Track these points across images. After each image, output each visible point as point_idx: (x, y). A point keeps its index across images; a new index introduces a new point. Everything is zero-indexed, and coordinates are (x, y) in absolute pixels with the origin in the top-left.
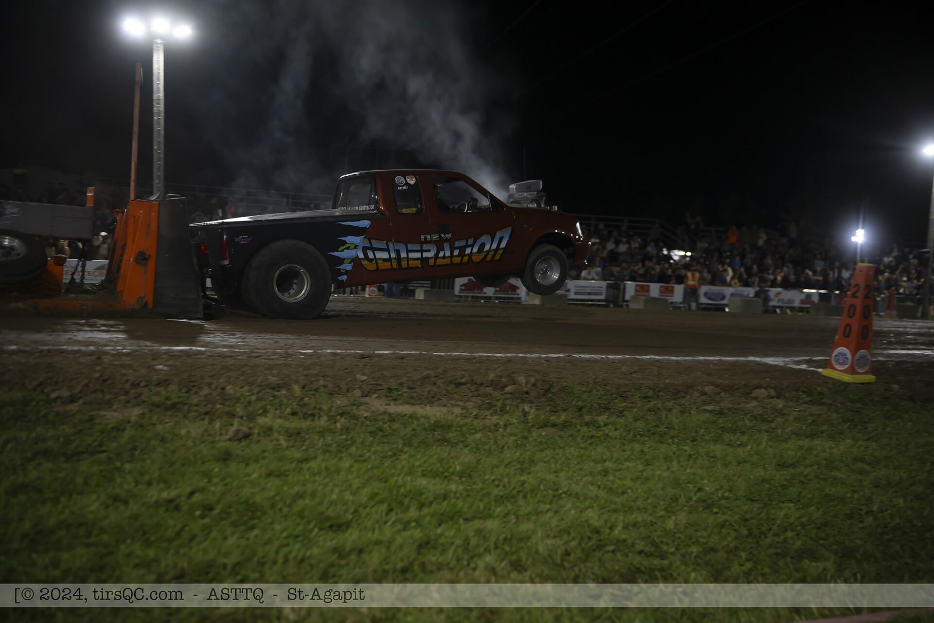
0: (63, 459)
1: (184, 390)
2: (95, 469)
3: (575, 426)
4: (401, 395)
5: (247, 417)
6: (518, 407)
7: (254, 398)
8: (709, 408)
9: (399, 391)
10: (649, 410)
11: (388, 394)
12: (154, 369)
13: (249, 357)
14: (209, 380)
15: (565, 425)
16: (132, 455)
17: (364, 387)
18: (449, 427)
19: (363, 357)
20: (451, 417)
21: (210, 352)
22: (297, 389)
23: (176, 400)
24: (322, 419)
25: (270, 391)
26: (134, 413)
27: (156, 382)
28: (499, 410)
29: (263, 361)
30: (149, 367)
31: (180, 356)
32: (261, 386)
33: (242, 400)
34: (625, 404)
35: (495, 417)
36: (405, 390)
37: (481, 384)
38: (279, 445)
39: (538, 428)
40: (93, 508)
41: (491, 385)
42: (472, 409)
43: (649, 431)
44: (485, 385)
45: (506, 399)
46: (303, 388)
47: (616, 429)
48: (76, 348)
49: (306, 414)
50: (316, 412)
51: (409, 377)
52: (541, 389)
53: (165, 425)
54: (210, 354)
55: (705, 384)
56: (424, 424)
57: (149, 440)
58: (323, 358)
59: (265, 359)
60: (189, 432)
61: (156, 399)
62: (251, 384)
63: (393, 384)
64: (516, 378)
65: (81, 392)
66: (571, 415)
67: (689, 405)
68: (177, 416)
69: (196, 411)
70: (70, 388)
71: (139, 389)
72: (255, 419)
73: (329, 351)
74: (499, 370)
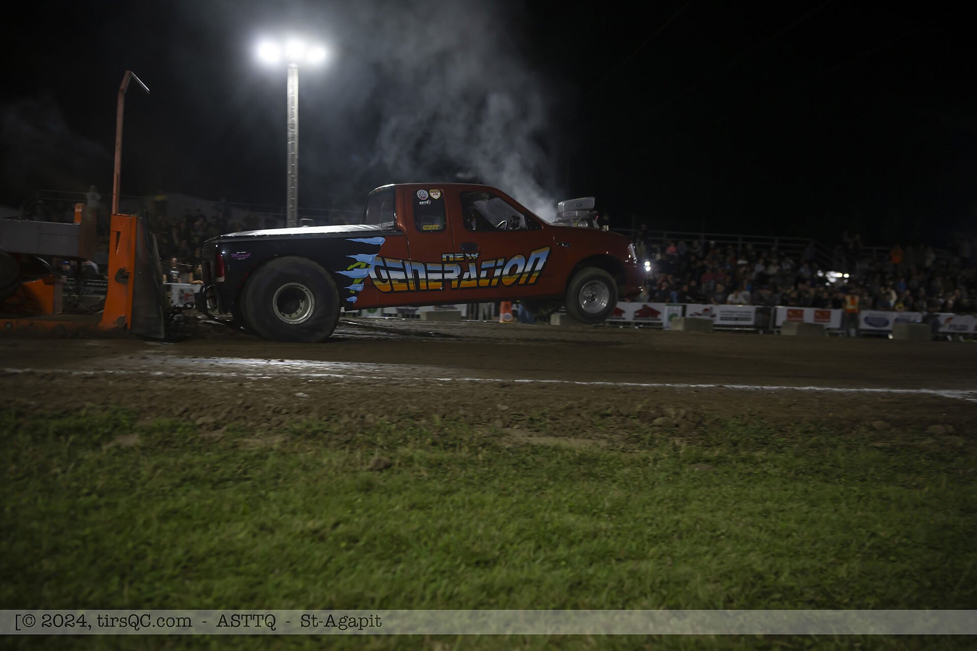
0: (209, 486)
1: (324, 418)
2: (241, 497)
3: (731, 462)
4: (544, 426)
5: (387, 446)
6: (667, 440)
7: (394, 427)
8: (878, 444)
9: (541, 422)
10: (811, 446)
11: (530, 425)
12: (294, 396)
13: (387, 385)
14: (349, 408)
15: (720, 461)
16: (276, 484)
17: (505, 417)
18: (595, 461)
19: (503, 386)
20: (596, 451)
21: (348, 379)
22: (437, 418)
23: (317, 428)
24: (463, 449)
25: (410, 420)
26: (278, 440)
27: (296, 410)
28: (647, 443)
29: (402, 389)
30: (290, 394)
31: (320, 383)
32: (401, 415)
33: (382, 429)
34: (784, 439)
35: (644, 451)
36: (548, 421)
37: (628, 416)
38: (420, 476)
39: (690, 464)
40: (241, 536)
41: (639, 417)
42: (618, 442)
43: (812, 469)
44: (631, 417)
45: (654, 432)
46: (443, 417)
47: (775, 467)
48: (218, 375)
49: (446, 444)
50: (458, 442)
51: (551, 407)
52: (693, 422)
53: (307, 453)
54: (348, 382)
55: (873, 418)
56: (568, 457)
57: (292, 468)
58: (461, 386)
59: (403, 387)
60: (330, 461)
61: (297, 427)
62: (390, 413)
63: (536, 414)
64: (666, 410)
65: (224, 419)
66: (725, 451)
67: (856, 441)
68: (318, 444)
69: (337, 440)
70: (215, 414)
71: (281, 417)
72: (396, 449)
73: (467, 379)
74: (646, 401)
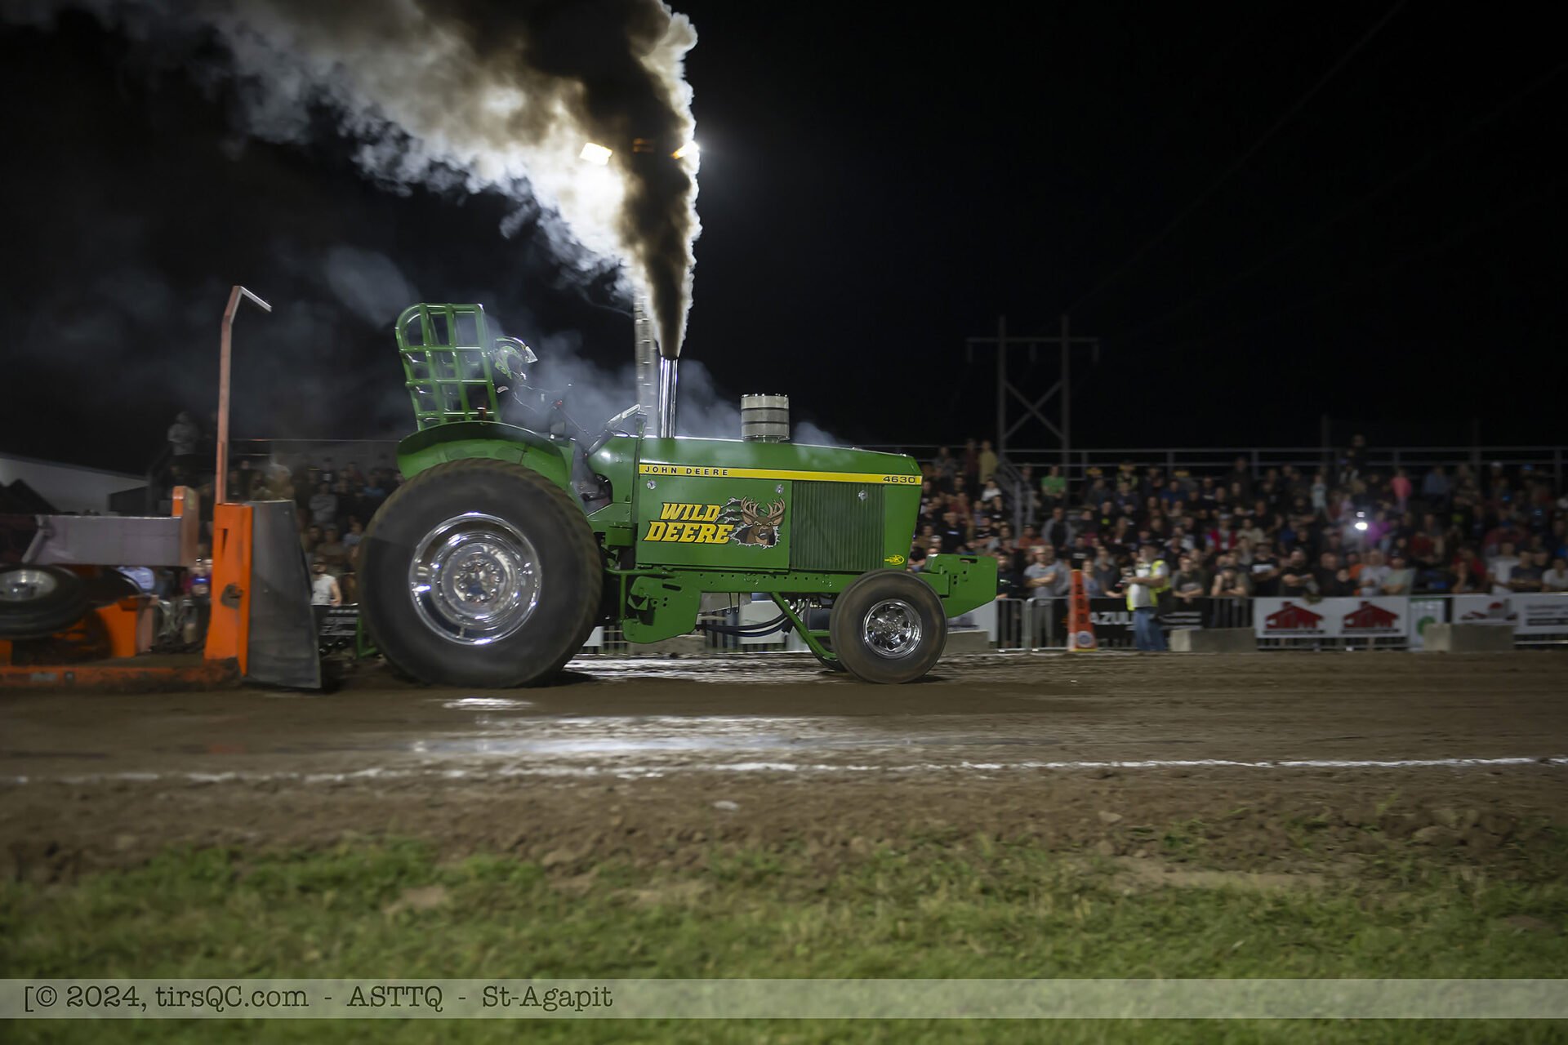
1: (774, 847)
4: (1195, 851)
5: (898, 897)
6: (1446, 873)
7: (905, 859)
9: (1187, 843)
11: (1167, 850)
12: (713, 809)
13: (881, 780)
14: (816, 827)
15: (1558, 909)
16: (704, 970)
17: (1117, 836)
18: (1304, 915)
19: (1105, 775)
20: (1304, 896)
21: (805, 772)
22: (985, 840)
23: (762, 867)
24: (1041, 900)
25: (934, 848)
26: (693, 889)
27: (720, 834)
28: (1405, 879)
29: (911, 787)
30: (703, 804)
31: (754, 783)
32: (915, 837)
33: (884, 864)
35: (1403, 896)
36: (1201, 840)
37: (1359, 826)
38: (969, 953)
39: (1498, 917)
41: (1383, 828)
42: (1346, 877)
44: (1368, 828)
45: (1418, 856)
46: (998, 838)
48: (564, 771)
49: (1009, 891)
50: (1031, 885)
51: (1206, 813)
52: (1495, 834)
53: (749, 914)
54: (807, 777)
56: (1251, 910)
57: (728, 943)
58: (1023, 780)
59: (912, 783)
60: (795, 926)
61: (727, 865)
62: (895, 834)
63: (1177, 829)
64: (1435, 811)
65: (591, 853)
68: (767, 897)
69: (802, 887)
70: (573, 846)
71: (693, 848)
72: (915, 902)
73: (1032, 765)
74: (1394, 795)
